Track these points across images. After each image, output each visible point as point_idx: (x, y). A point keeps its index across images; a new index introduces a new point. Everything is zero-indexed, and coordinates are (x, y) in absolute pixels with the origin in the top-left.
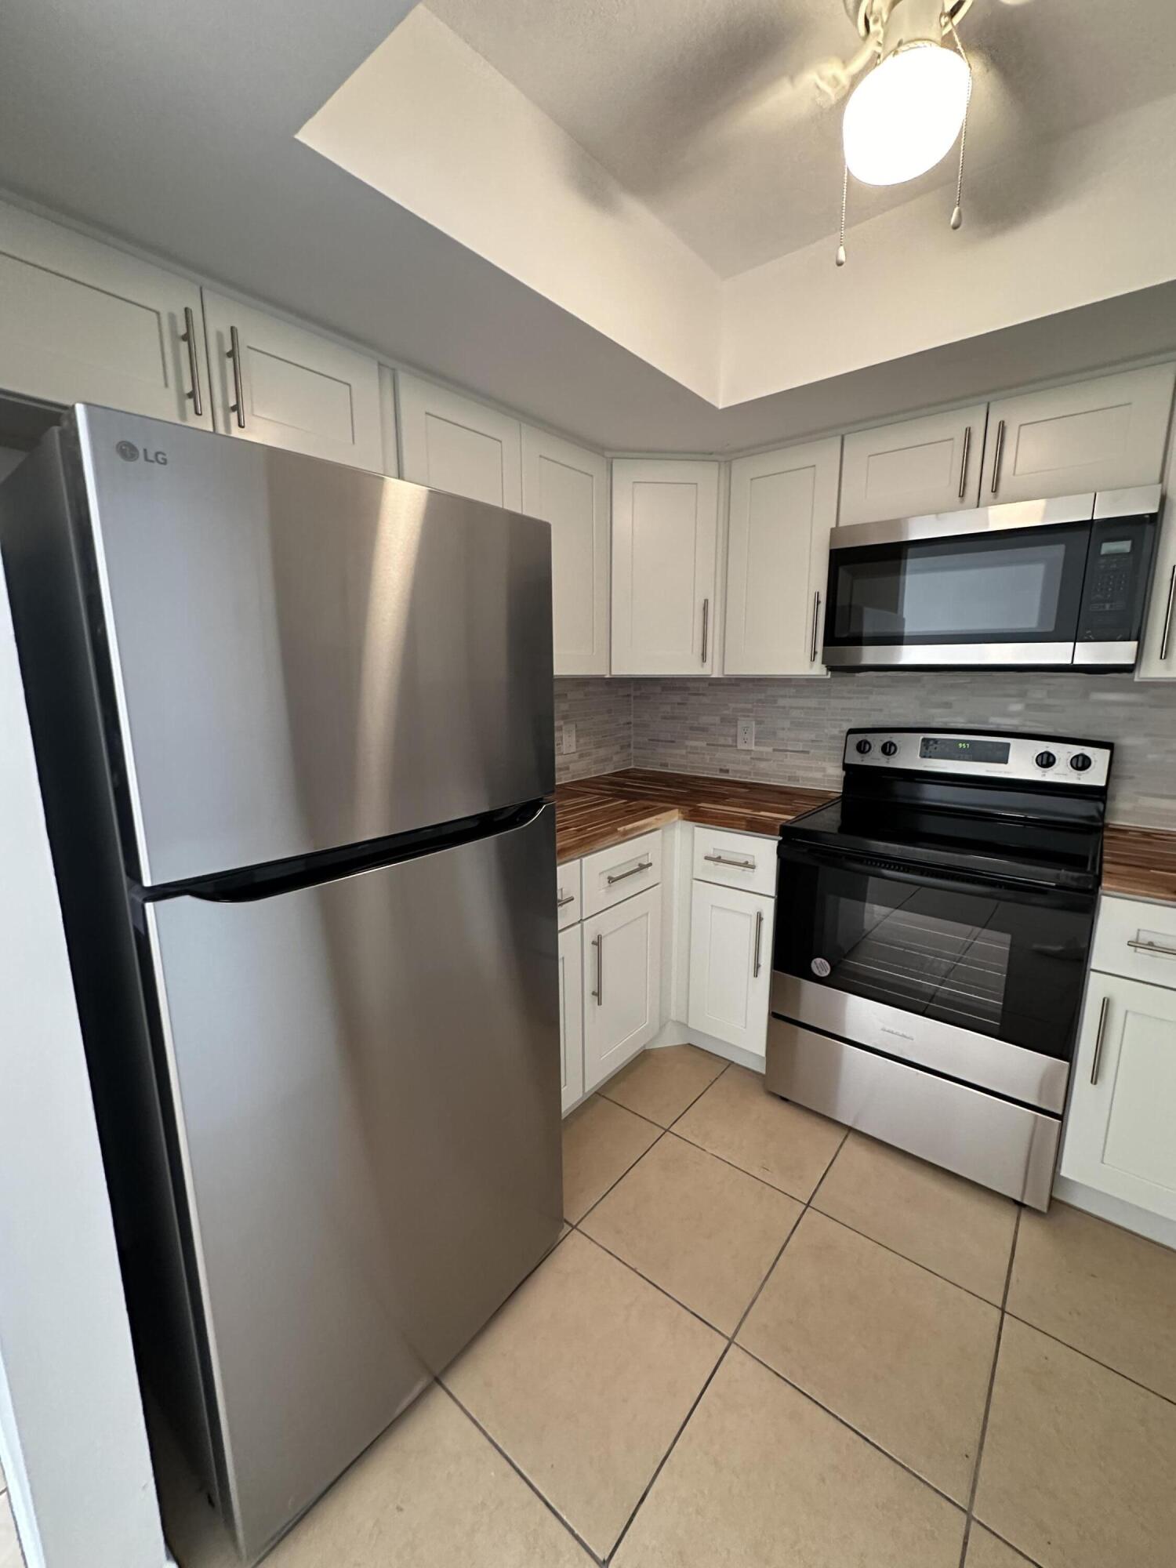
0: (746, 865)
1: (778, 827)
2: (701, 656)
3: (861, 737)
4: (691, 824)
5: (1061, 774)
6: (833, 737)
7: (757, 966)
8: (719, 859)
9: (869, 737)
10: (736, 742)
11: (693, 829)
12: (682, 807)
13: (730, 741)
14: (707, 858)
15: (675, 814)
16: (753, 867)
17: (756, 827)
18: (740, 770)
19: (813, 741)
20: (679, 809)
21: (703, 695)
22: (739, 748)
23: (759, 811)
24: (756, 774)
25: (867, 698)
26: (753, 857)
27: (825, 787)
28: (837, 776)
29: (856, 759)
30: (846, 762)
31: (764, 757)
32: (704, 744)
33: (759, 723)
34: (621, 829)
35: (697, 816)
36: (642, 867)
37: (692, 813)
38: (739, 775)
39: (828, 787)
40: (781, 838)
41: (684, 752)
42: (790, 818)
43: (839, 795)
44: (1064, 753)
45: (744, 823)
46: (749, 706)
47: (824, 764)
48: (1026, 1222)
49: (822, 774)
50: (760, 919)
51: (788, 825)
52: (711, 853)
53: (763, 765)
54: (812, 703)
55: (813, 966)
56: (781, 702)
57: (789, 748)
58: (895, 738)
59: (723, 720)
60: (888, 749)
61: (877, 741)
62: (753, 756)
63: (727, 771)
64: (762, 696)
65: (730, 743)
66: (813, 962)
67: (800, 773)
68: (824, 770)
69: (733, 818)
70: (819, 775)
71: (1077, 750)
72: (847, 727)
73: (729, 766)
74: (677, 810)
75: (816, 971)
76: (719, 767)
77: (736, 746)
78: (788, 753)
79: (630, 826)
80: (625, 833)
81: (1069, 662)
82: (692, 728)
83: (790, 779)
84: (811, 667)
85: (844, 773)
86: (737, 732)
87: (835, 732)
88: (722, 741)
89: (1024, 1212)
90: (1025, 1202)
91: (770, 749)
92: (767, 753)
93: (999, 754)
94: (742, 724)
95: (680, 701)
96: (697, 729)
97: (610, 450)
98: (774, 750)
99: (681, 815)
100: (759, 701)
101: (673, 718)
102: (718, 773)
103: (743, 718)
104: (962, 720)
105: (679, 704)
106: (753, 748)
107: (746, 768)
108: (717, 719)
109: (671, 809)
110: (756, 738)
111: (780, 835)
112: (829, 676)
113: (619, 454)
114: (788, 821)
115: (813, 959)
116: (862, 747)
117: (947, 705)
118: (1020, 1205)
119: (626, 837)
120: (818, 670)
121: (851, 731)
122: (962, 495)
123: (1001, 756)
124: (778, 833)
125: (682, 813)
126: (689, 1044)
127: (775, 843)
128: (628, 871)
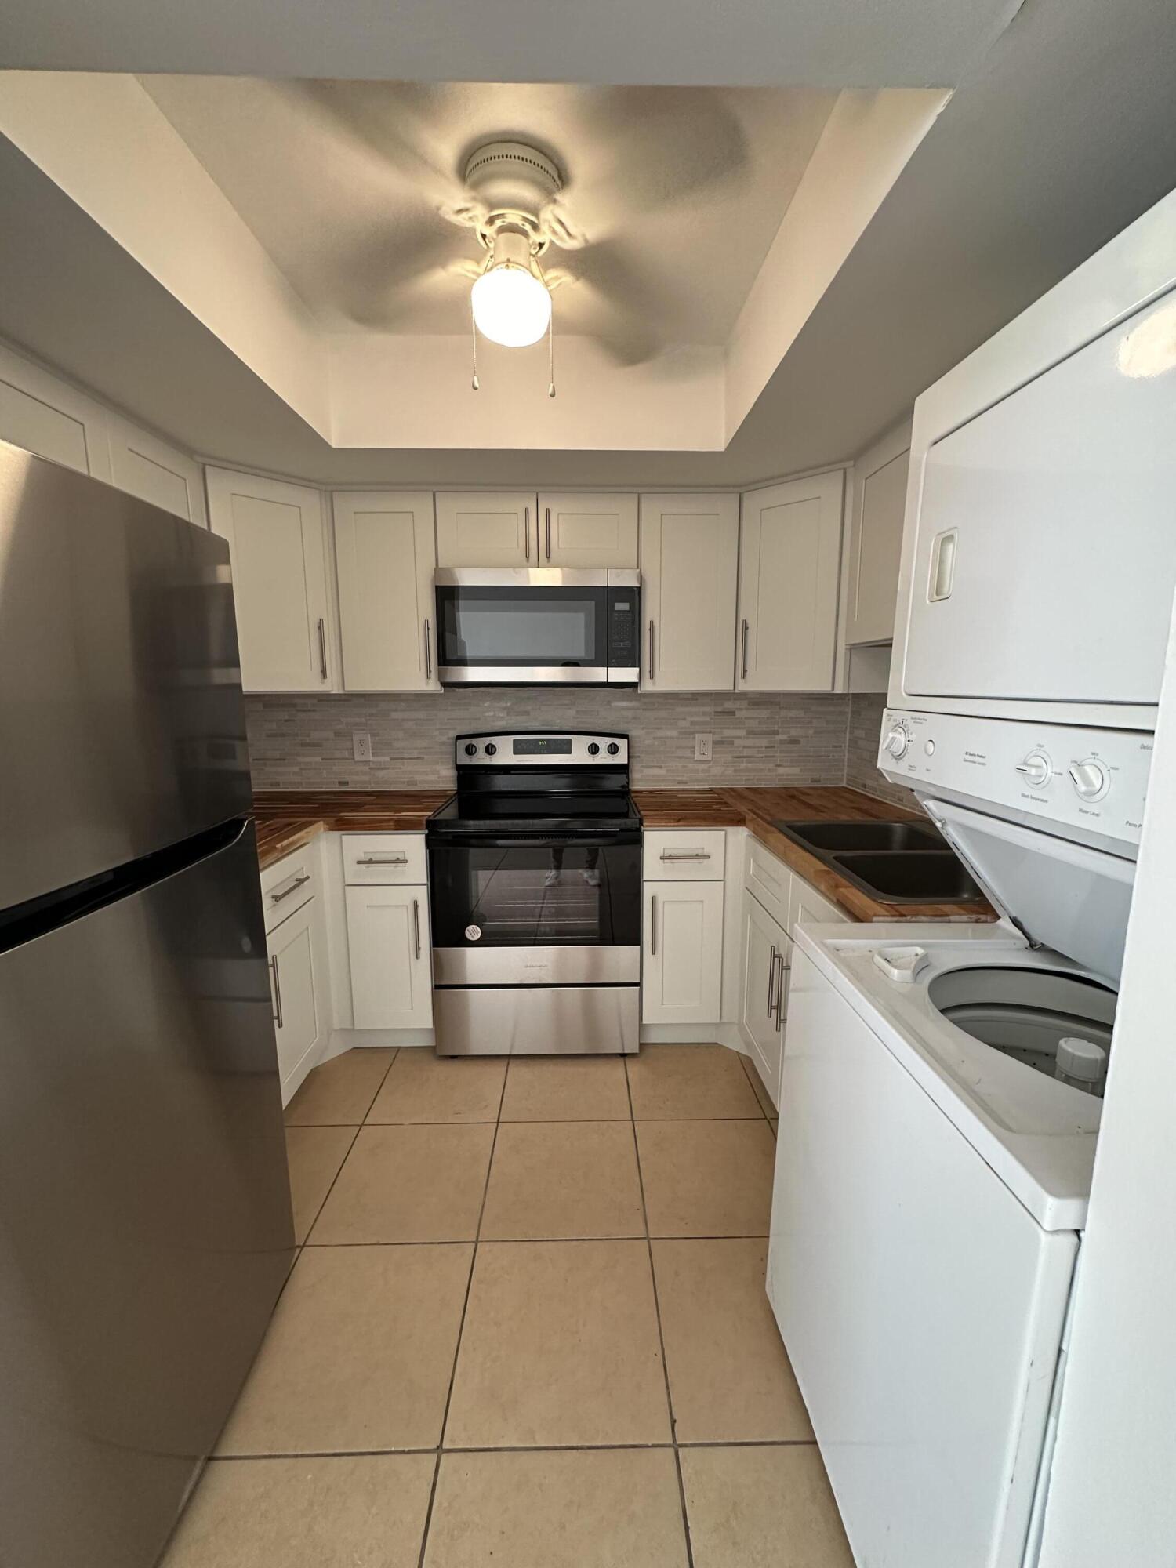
0: (397, 861)
1: (424, 822)
2: (320, 673)
3: (468, 741)
4: (337, 834)
5: (603, 758)
6: (443, 744)
7: (418, 949)
8: (371, 862)
9: (474, 741)
10: (353, 755)
11: (341, 838)
12: (327, 819)
13: (346, 754)
14: (359, 862)
15: (320, 826)
16: (405, 861)
17: (403, 826)
18: (359, 781)
19: (426, 748)
20: (324, 821)
21: (314, 711)
22: (356, 759)
23: (400, 812)
24: (376, 783)
25: (468, 710)
26: (404, 852)
27: (440, 787)
28: (450, 777)
29: (465, 760)
30: (458, 763)
31: (383, 766)
32: (318, 759)
33: (373, 735)
34: (278, 846)
35: (344, 824)
36: (300, 882)
37: (339, 822)
38: (358, 785)
39: (445, 787)
40: (427, 832)
41: (296, 769)
42: (430, 814)
43: (454, 792)
44: (603, 743)
45: (392, 824)
46: (363, 720)
47: (438, 767)
48: (631, 1063)
49: (437, 776)
50: (416, 905)
51: (431, 818)
52: (363, 857)
53: (381, 774)
54: (421, 715)
55: (467, 934)
56: (395, 715)
57: (406, 756)
58: (494, 740)
59: (337, 734)
60: (490, 750)
61: (481, 744)
62: (372, 766)
63: (347, 783)
64: (374, 711)
65: (347, 756)
66: (466, 931)
67: (418, 778)
68: (438, 772)
69: (381, 821)
70: (432, 777)
71: (609, 740)
72: (454, 734)
73: (347, 778)
74: (322, 823)
75: (470, 938)
76: (337, 781)
77: (354, 759)
78: (405, 761)
79: (285, 842)
80: (283, 849)
81: (605, 681)
82: (303, 745)
83: (409, 783)
84: (427, 684)
85: (456, 772)
86: (353, 745)
87: (444, 739)
88: (338, 755)
89: (628, 1061)
90: (626, 1052)
91: (387, 759)
92: (384, 762)
93: (565, 747)
94: (356, 738)
95: (287, 718)
96: (309, 745)
97: (202, 455)
98: (391, 759)
99: (326, 826)
100: (372, 715)
101: (283, 735)
102: (337, 786)
103: (357, 732)
104: (537, 725)
105: (286, 721)
106: (371, 759)
107: (366, 778)
108: (331, 735)
109: (315, 822)
110: (373, 749)
111: (427, 828)
112: (442, 692)
113: (213, 462)
114: (430, 816)
115: (466, 927)
116: (470, 750)
117: (527, 713)
118: (623, 1055)
119: (285, 852)
120: (433, 686)
121: (459, 737)
122: (528, 557)
123: (566, 749)
124: (425, 827)
125: (327, 824)
126: (354, 1048)
127: (423, 837)
128: (288, 888)
